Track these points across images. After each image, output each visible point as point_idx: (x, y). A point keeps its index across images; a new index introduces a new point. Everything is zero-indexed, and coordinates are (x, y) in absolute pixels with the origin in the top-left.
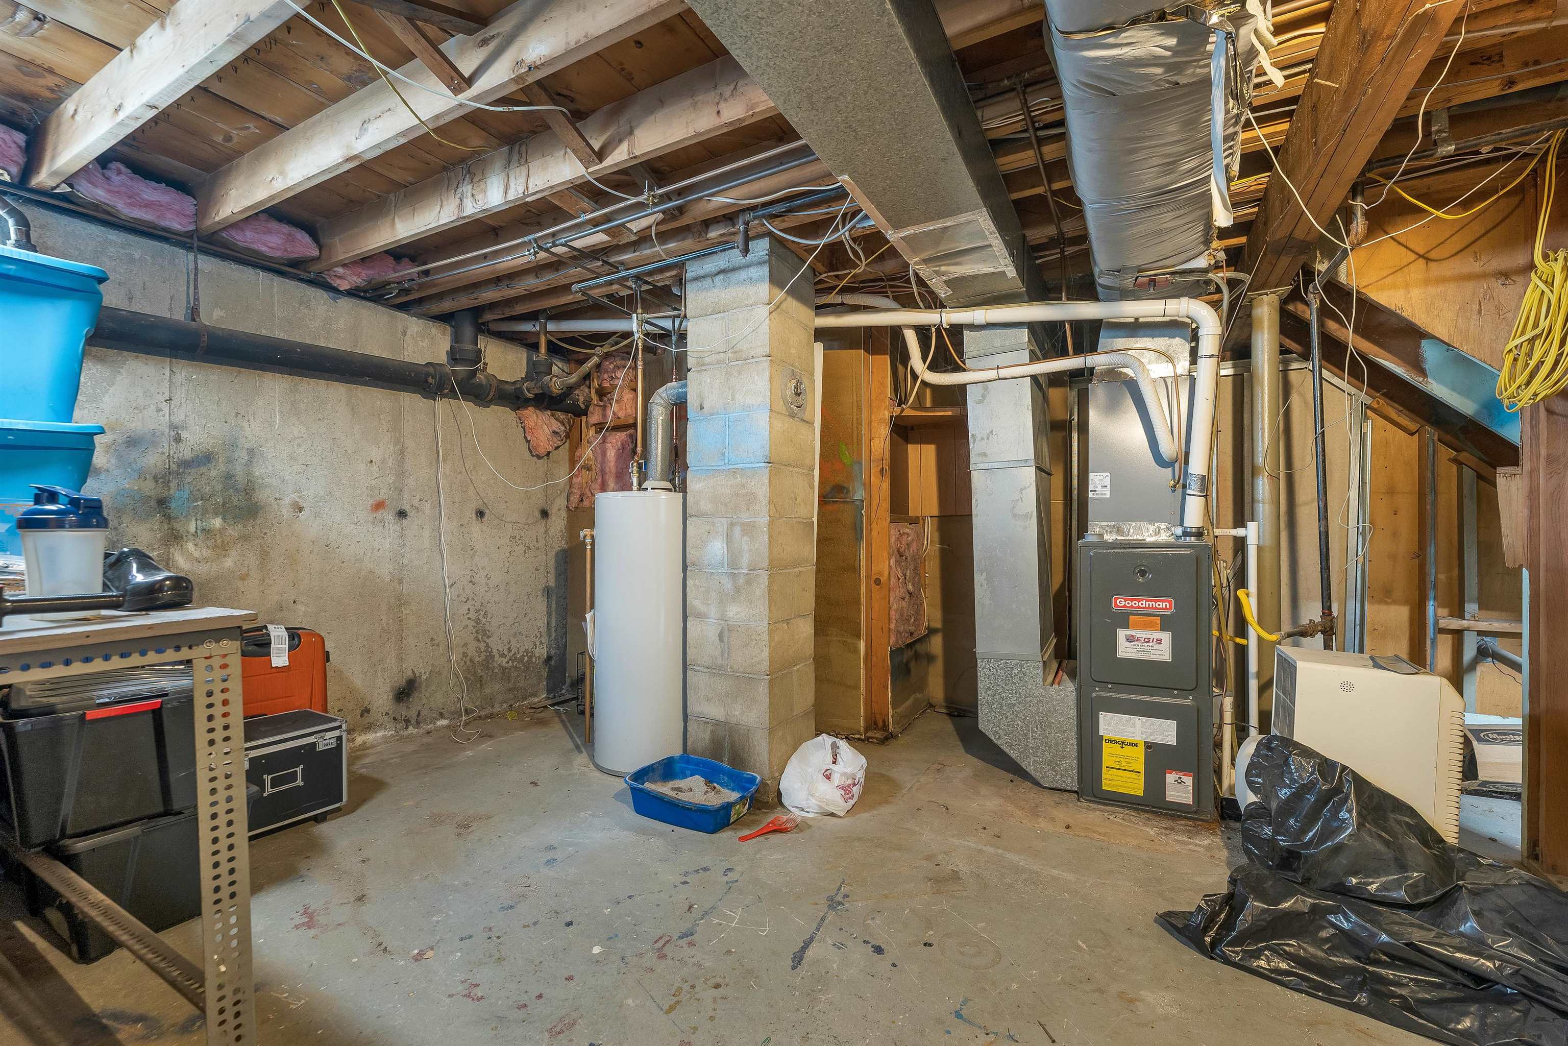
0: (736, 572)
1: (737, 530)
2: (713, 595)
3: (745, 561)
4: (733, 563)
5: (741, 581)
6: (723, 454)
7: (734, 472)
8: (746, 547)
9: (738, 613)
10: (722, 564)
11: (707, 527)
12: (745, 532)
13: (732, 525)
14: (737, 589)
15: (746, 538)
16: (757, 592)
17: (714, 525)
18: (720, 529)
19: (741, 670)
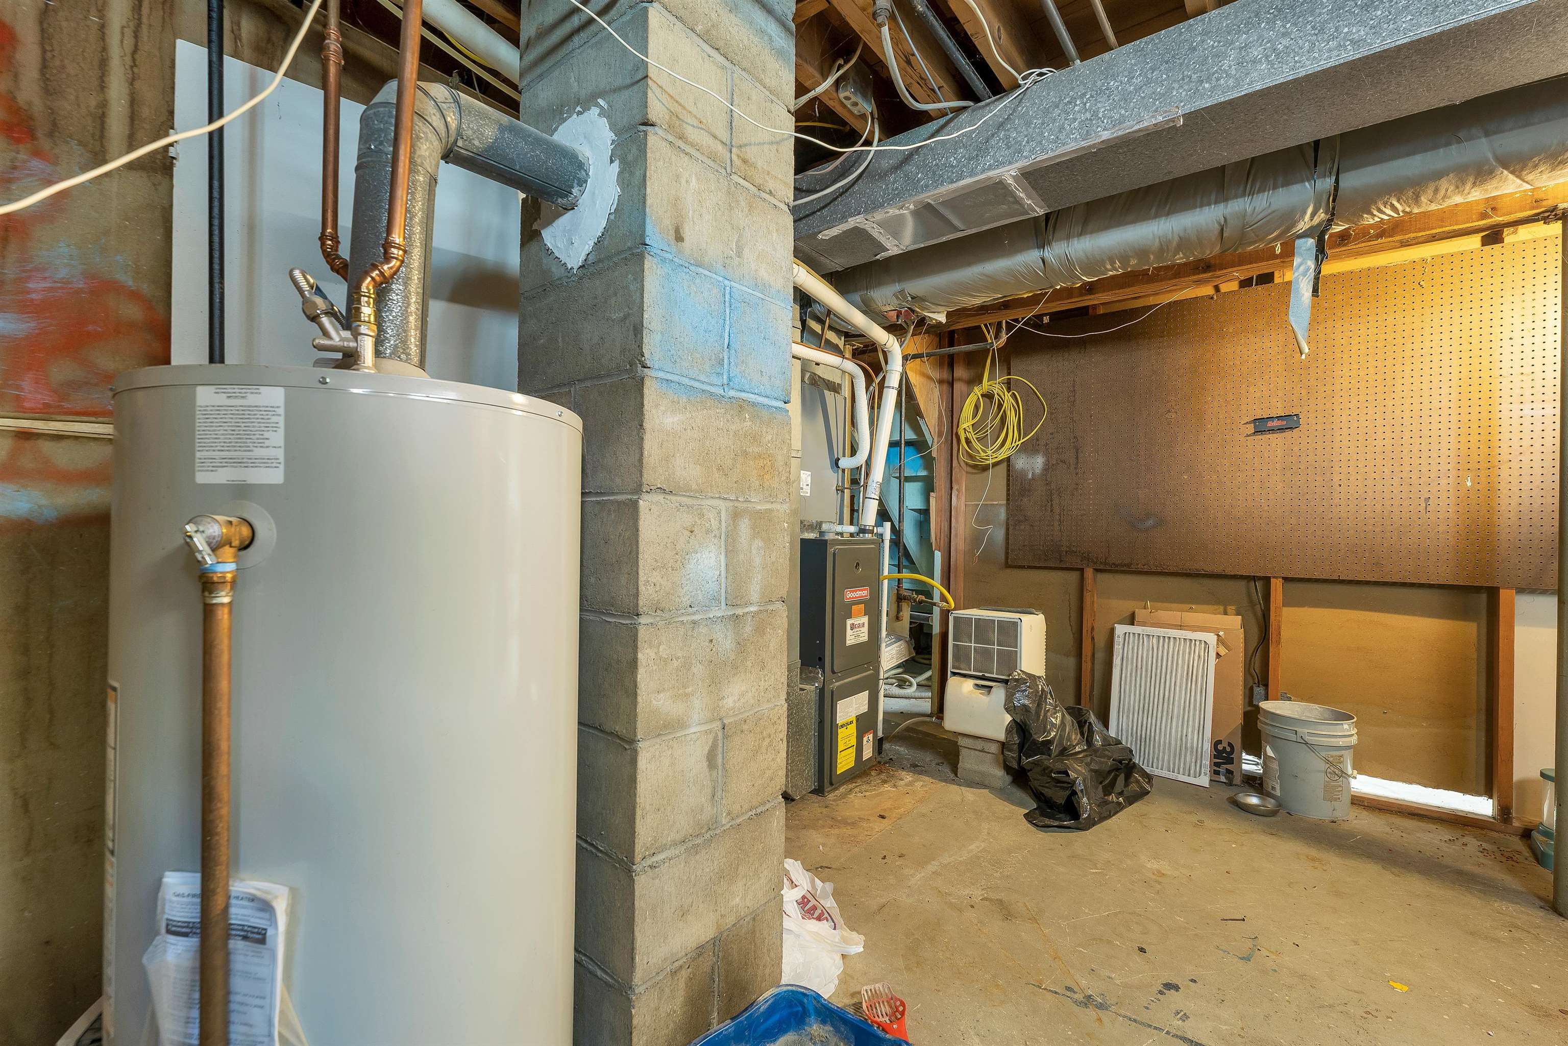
0: (739, 611)
1: (744, 526)
2: (698, 669)
3: (754, 591)
4: (735, 598)
5: (748, 629)
6: (721, 362)
7: (741, 406)
8: (758, 561)
9: (743, 695)
10: (716, 599)
11: (687, 519)
12: (756, 531)
13: (736, 515)
14: (741, 646)
15: (758, 543)
16: (772, 646)
17: (702, 515)
18: (714, 523)
19: (746, 807)
